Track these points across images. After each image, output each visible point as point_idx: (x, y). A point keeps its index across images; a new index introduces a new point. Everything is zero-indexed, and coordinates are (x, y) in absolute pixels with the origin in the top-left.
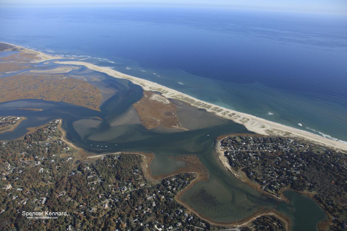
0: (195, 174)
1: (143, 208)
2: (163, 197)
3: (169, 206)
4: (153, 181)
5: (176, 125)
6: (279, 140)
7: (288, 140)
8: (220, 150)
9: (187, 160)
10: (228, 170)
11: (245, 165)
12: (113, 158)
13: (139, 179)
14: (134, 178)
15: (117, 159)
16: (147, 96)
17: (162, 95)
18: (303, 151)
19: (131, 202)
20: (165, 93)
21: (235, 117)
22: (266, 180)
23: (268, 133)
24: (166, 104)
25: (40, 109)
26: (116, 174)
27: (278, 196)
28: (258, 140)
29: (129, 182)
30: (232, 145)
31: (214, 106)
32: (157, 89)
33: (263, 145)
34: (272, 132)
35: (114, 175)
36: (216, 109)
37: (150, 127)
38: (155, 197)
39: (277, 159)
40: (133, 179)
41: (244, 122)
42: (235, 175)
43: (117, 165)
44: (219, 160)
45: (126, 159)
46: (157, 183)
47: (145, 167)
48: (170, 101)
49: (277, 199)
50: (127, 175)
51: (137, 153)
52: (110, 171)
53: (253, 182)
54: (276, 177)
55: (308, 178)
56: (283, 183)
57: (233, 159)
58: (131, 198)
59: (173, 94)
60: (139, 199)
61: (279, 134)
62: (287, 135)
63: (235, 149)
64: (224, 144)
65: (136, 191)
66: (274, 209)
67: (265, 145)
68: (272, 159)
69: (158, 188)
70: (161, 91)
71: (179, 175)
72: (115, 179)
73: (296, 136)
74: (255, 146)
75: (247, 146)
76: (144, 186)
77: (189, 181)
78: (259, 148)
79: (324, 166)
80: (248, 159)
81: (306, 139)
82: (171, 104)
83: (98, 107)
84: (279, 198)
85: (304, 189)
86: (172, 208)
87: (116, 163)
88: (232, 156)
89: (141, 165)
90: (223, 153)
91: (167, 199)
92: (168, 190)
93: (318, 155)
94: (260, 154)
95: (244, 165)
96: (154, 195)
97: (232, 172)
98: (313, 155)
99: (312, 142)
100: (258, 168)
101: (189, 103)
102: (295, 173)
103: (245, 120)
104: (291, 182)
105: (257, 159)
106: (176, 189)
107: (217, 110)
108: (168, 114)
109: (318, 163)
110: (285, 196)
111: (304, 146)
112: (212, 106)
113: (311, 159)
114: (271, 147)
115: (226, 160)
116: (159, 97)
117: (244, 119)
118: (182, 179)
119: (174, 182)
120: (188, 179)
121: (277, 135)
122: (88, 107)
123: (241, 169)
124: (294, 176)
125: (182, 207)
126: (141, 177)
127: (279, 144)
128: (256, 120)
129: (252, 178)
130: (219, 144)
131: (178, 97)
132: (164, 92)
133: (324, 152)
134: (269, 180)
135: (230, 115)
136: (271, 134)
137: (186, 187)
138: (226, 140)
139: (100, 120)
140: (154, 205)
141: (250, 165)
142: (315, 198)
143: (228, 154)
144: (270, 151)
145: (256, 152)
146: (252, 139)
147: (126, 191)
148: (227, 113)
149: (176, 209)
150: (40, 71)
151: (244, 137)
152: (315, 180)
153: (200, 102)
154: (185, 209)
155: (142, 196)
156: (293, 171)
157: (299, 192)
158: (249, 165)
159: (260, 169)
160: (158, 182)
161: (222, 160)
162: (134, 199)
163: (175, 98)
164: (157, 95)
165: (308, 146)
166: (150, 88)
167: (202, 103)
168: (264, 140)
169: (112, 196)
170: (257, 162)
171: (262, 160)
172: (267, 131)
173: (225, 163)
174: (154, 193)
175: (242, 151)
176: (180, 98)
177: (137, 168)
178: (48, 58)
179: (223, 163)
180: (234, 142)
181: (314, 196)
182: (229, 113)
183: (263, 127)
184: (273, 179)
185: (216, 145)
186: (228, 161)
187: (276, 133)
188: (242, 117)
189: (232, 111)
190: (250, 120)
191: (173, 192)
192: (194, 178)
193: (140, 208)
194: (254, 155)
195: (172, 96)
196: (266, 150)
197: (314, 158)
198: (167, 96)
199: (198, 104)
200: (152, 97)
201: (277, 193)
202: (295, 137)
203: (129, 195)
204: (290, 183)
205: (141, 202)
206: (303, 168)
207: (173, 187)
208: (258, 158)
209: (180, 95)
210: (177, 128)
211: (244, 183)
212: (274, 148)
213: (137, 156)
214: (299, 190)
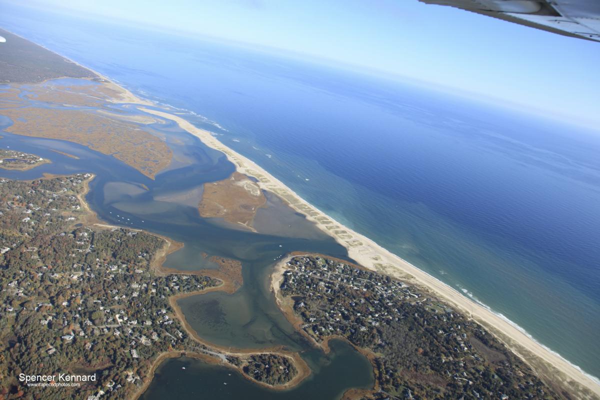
0: (220, 281)
1: (117, 293)
2: (154, 291)
3: (154, 302)
4: (158, 272)
5: (244, 223)
6: (385, 280)
7: (398, 283)
8: (283, 266)
9: (224, 264)
10: (273, 292)
11: (303, 293)
12: (125, 233)
13: (140, 264)
14: (135, 261)
15: (131, 235)
16: (233, 179)
17: (258, 183)
18: (410, 302)
19: (109, 283)
20: (263, 182)
21: (344, 236)
22: (317, 318)
23: (376, 268)
24: (254, 196)
25: (76, 156)
26: (114, 250)
27: (317, 341)
28: (351, 271)
29: (123, 263)
30: (305, 266)
31: (322, 214)
32: (256, 175)
33: (352, 279)
34: (384, 268)
35: (112, 251)
36: (322, 219)
37: (206, 214)
38: (143, 288)
39: (358, 300)
40: (132, 262)
41: (351, 245)
42: (278, 299)
43: (124, 241)
44: (270, 276)
45: (142, 238)
46: (160, 276)
47: (160, 255)
48: (261, 193)
49: (314, 344)
50: (127, 255)
51: (161, 237)
52: (109, 245)
53: (297, 315)
54: (336, 320)
55: (384, 334)
56: (340, 329)
57: (291, 282)
58: (113, 279)
59: (275, 186)
60: (122, 283)
61: (394, 273)
62: (405, 278)
63: (305, 271)
64: (294, 262)
65: (125, 275)
66: (297, 353)
67: (355, 279)
68: (349, 298)
69: (156, 280)
70: (260, 178)
71: (195, 276)
72: (111, 256)
73: (418, 283)
74: (337, 277)
75: (326, 272)
76: (140, 273)
77: (205, 286)
78: (342, 280)
79: (426, 329)
80: (312, 286)
81: (432, 291)
82: (260, 197)
83: (155, 174)
84: (317, 344)
85: (367, 346)
86: (155, 305)
87: (125, 239)
88: (293, 278)
89: (157, 251)
90: (283, 271)
91: (157, 294)
92: (167, 286)
93: (428, 313)
94: (337, 286)
95: (301, 292)
96: (145, 285)
97: (276, 295)
98: (420, 311)
99: (439, 297)
100: (320, 302)
101: (289, 202)
102: (371, 323)
103: (356, 243)
104: (353, 331)
105: (327, 291)
106: (179, 289)
107: (323, 222)
108: (246, 207)
109: (418, 322)
110: (329, 345)
111: (419, 297)
112: (319, 214)
113: (414, 314)
114: (363, 284)
115: (280, 280)
116: (252, 185)
117: (354, 241)
118: (197, 281)
119: (182, 281)
120: (206, 283)
121: (389, 273)
122: (142, 171)
123: (292, 296)
124: (364, 326)
125: (169, 309)
126: (145, 263)
127: (379, 284)
128: (373, 248)
129: (298, 310)
130: (289, 259)
131: (279, 192)
132: (264, 180)
133: (444, 313)
134: (322, 320)
135: (337, 232)
136: (382, 270)
137: (195, 292)
138: (302, 257)
139: (146, 190)
140: (135, 295)
141: (310, 296)
142: (374, 362)
143: (289, 274)
144: (356, 288)
145: (333, 284)
146: (343, 267)
147: (114, 271)
148: (334, 228)
149: (159, 308)
150: (110, 114)
151: (332, 262)
152: (393, 340)
153: (306, 205)
154: (171, 311)
155: (128, 281)
156: (370, 321)
157: (357, 347)
158: (308, 294)
159: (322, 303)
160: (164, 275)
161: (274, 279)
162: (115, 282)
163: (273, 192)
164: (249, 182)
165: (425, 299)
166: (248, 171)
167: (306, 207)
168: (359, 273)
169: (91, 270)
170: (324, 295)
171: (334, 294)
172: (378, 265)
173: (274, 283)
174: (145, 283)
175: (314, 276)
176: (280, 194)
177: (147, 252)
178: (134, 101)
179: (272, 282)
180: (311, 263)
181: (376, 358)
182: (338, 229)
183: (376, 259)
184: (328, 321)
185: (282, 260)
186: (282, 282)
187: (389, 272)
188: (353, 239)
189: (343, 228)
190: (364, 245)
191: (171, 290)
192: (214, 286)
193: (115, 291)
194: (326, 286)
195: (270, 189)
196: (352, 286)
197: (418, 315)
198: (263, 186)
199: (301, 207)
200: (239, 182)
201: (320, 338)
202: (416, 285)
203: (113, 276)
204: (351, 332)
205: (120, 287)
206: (388, 322)
207: (177, 285)
208: (330, 290)
209: (283, 190)
210: (244, 226)
211: (282, 312)
212: (366, 287)
213: (159, 239)
214: (357, 345)
